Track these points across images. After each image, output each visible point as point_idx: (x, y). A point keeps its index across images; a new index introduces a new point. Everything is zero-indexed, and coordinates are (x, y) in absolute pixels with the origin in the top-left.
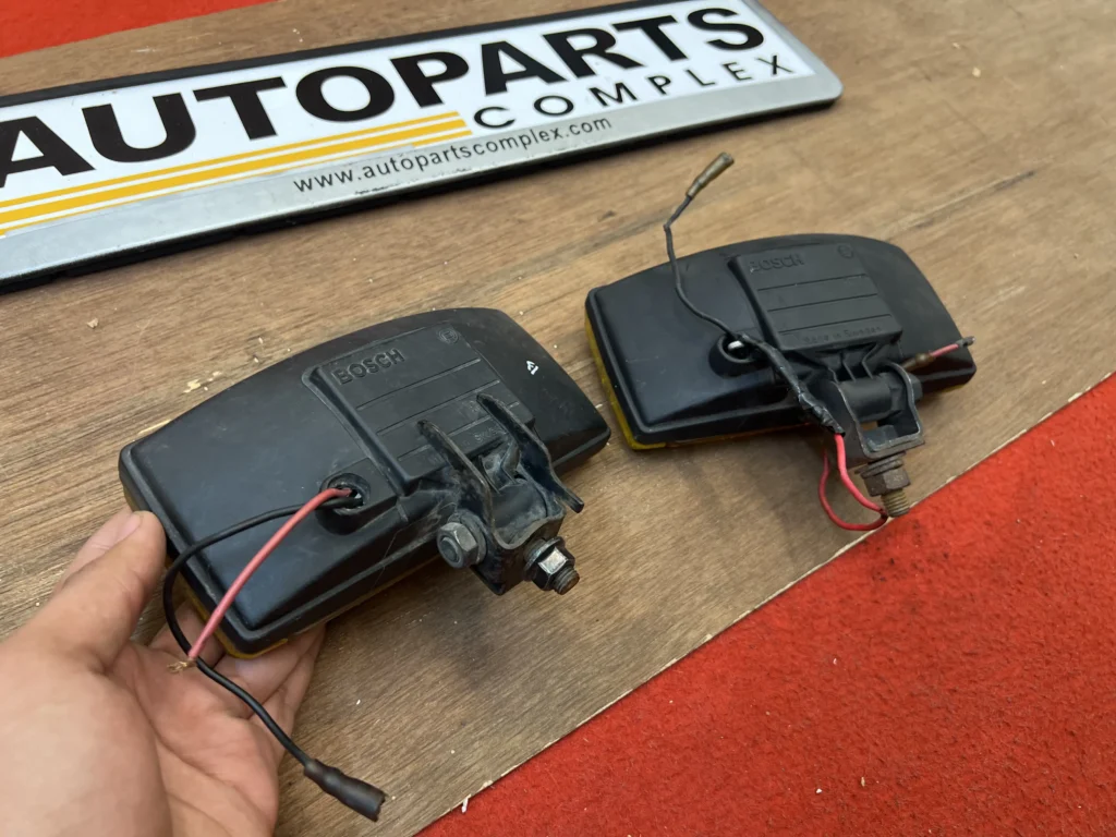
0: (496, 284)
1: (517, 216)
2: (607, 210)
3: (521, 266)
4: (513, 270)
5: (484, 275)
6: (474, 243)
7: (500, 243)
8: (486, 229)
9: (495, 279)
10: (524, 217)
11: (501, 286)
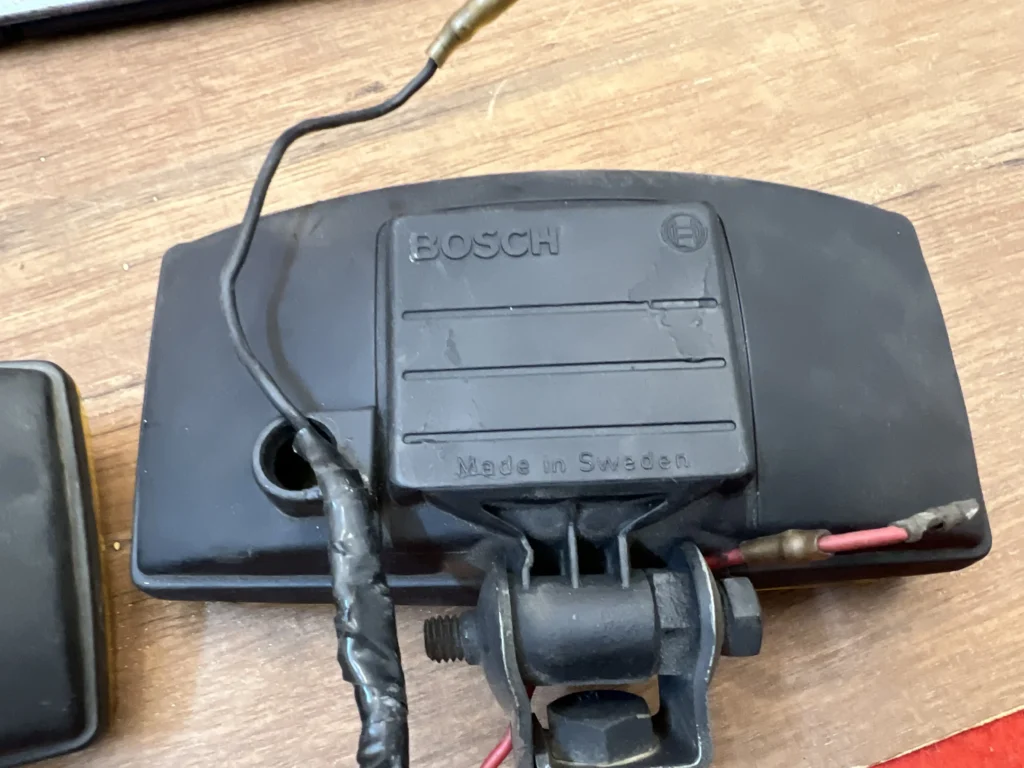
0: (108, 205)
1: (206, 81)
2: (374, 78)
3: (169, 175)
4: (152, 182)
5: (96, 187)
6: (108, 125)
7: (151, 130)
8: (141, 100)
9: (110, 198)
10: (215, 83)
11: (115, 211)
